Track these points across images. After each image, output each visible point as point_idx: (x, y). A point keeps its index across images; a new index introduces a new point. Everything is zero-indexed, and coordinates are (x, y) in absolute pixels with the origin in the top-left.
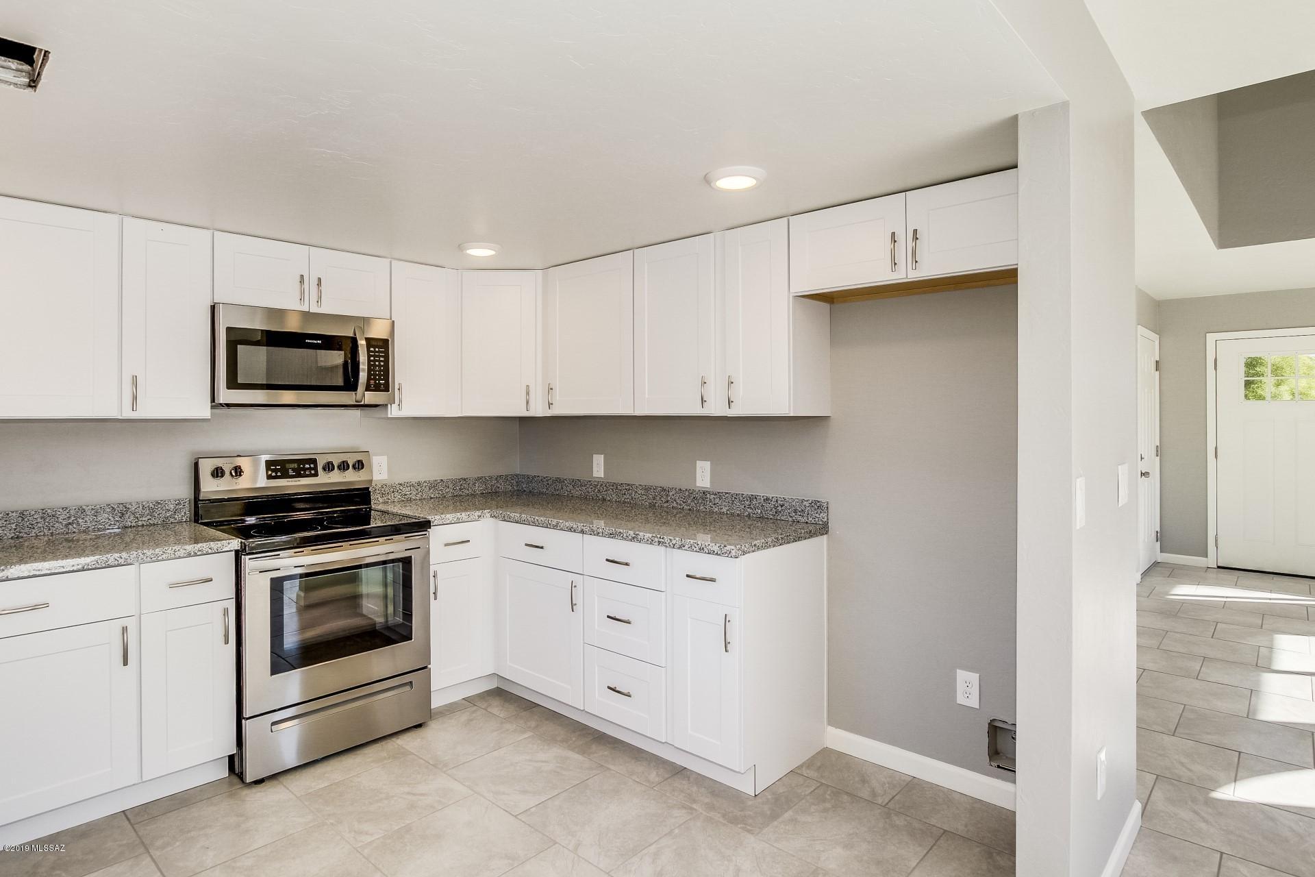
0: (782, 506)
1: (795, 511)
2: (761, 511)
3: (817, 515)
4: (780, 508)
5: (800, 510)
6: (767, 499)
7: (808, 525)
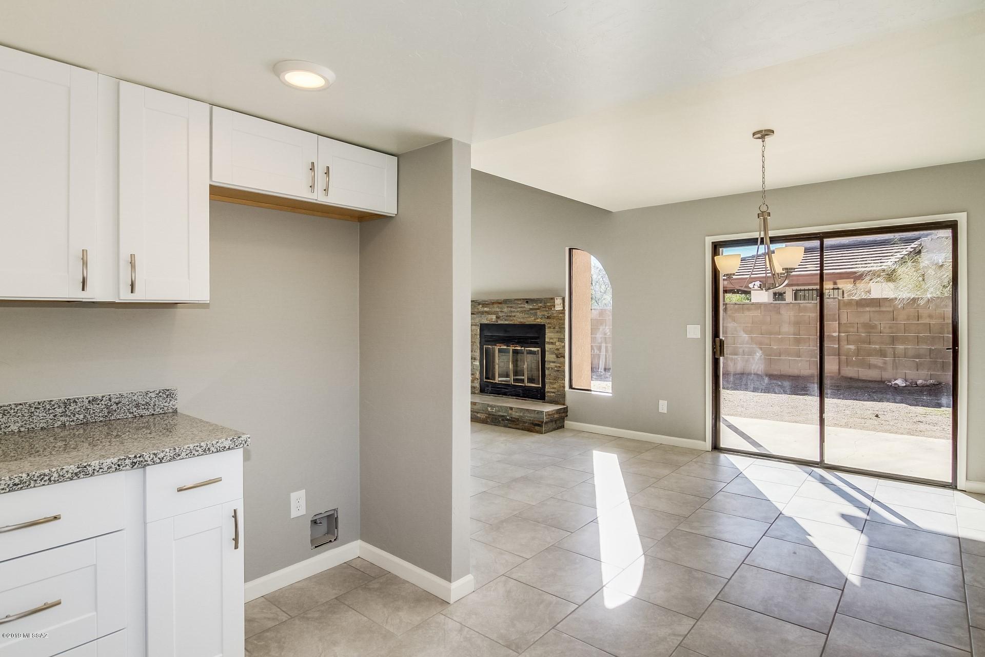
0: (117, 404)
1: (137, 406)
2: (85, 416)
3: (166, 404)
4: (114, 407)
5: (143, 403)
6: (95, 399)
7: (155, 416)
